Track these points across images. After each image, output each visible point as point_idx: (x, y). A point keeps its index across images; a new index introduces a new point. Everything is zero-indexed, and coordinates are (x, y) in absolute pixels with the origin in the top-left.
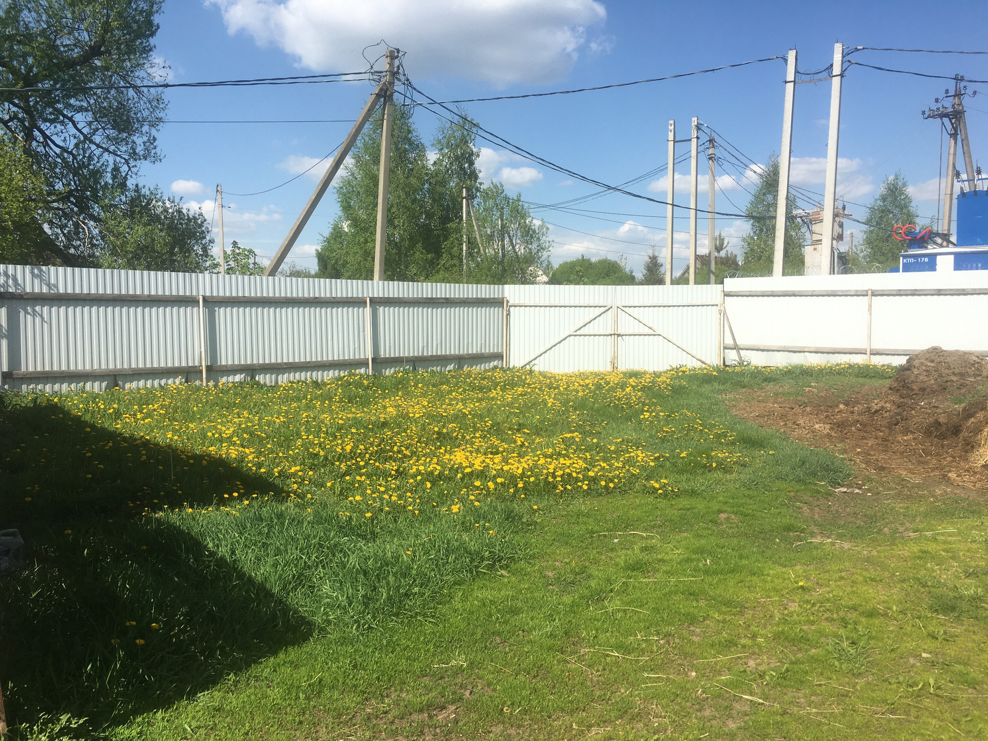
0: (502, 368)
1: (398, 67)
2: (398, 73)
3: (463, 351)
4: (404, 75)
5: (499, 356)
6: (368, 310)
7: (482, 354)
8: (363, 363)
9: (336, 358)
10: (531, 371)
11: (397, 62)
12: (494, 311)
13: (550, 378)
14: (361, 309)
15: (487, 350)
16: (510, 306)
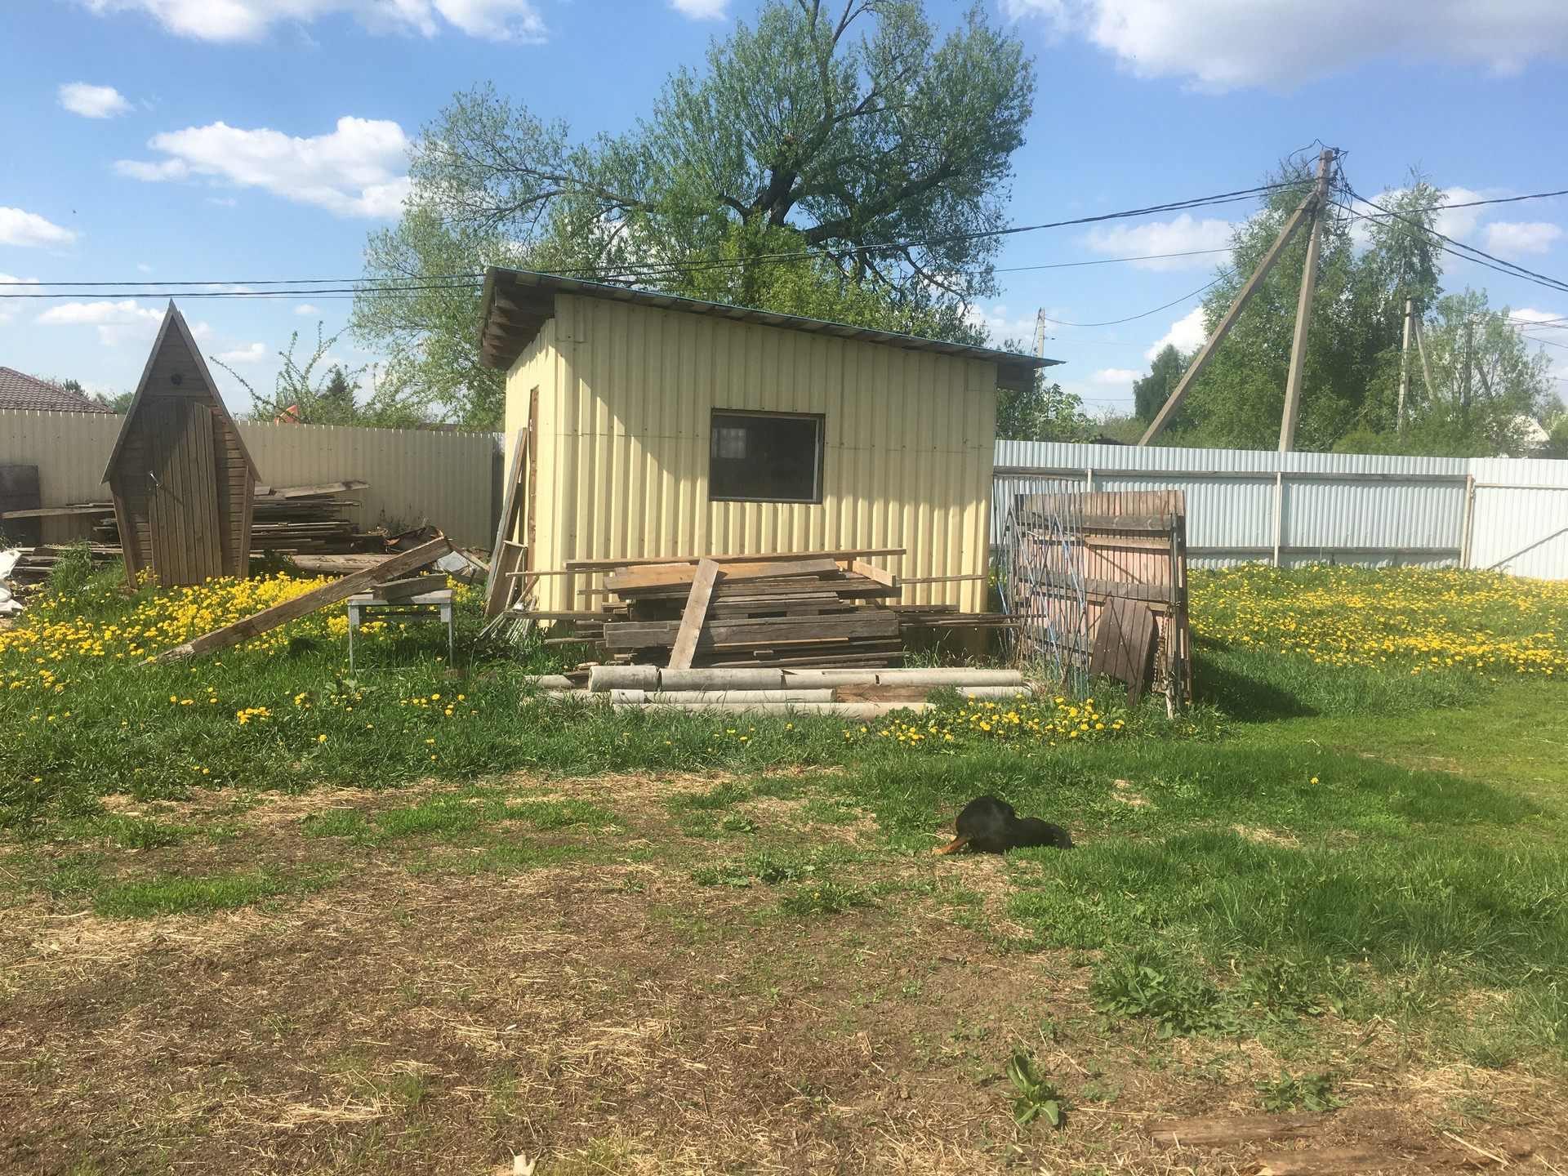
0: (1458, 569)
1: (1336, 173)
2: (1334, 179)
3: (1402, 544)
4: (1343, 179)
5: (1455, 553)
6: (1278, 487)
7: (1430, 549)
8: (1269, 553)
9: (1234, 545)
10: (1501, 575)
11: (1333, 166)
12: (1452, 494)
13: (1529, 584)
14: (1269, 487)
15: (1436, 545)
16: (1477, 487)
